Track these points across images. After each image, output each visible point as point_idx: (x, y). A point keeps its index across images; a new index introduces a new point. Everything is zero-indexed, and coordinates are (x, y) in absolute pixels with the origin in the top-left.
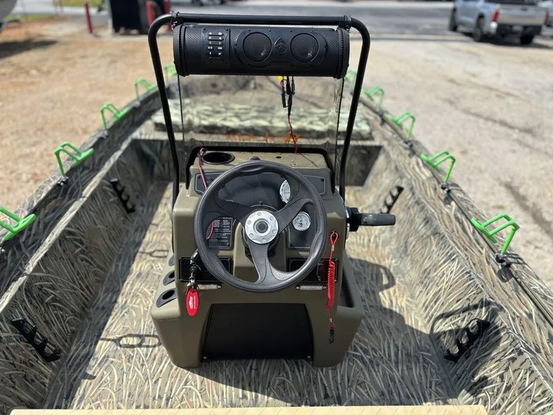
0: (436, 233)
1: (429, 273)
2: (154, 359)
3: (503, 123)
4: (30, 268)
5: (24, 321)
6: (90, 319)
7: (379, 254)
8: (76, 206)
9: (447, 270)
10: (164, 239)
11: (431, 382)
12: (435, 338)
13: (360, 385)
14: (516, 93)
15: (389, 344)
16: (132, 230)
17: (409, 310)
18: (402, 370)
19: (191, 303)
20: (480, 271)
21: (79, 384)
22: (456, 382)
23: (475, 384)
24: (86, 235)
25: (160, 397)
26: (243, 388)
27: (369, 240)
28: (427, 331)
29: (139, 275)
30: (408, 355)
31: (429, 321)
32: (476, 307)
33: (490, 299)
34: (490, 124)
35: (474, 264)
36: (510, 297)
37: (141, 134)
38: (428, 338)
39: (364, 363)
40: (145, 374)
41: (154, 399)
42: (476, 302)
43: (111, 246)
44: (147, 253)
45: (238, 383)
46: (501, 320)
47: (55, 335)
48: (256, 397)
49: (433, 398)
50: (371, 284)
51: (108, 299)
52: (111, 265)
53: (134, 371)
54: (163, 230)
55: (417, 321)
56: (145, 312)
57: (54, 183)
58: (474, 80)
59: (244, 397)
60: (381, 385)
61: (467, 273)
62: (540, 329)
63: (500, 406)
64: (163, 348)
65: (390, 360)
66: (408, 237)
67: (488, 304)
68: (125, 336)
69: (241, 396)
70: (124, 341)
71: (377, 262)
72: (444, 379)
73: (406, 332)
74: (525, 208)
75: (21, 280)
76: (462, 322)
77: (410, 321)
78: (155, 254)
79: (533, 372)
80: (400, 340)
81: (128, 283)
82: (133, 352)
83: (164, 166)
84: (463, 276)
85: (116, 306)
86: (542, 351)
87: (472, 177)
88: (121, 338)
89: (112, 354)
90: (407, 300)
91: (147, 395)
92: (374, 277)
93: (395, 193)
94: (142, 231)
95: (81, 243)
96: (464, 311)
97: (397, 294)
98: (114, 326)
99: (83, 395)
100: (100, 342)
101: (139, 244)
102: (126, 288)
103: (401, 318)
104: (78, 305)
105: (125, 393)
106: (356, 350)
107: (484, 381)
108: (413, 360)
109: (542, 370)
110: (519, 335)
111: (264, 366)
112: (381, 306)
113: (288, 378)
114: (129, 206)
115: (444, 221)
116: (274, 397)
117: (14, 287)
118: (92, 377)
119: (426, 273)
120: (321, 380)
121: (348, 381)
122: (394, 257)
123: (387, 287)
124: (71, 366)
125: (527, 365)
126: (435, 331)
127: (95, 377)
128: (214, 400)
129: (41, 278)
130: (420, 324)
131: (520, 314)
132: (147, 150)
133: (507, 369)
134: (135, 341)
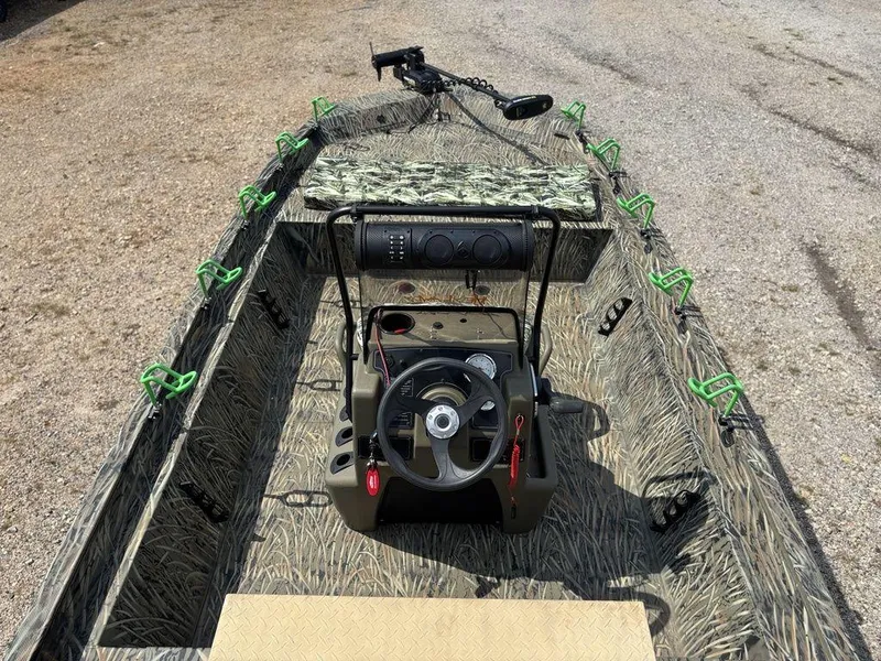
0: (661, 374)
1: (648, 423)
2: (326, 521)
3: (830, 135)
4: (188, 422)
5: (193, 484)
6: (250, 470)
7: (594, 390)
8: (223, 335)
9: (667, 423)
10: (327, 362)
11: (633, 554)
12: (647, 503)
13: (553, 555)
14: (864, 73)
15: (591, 509)
16: (285, 350)
17: (622, 464)
18: (603, 540)
19: (371, 483)
20: (702, 430)
21: (249, 547)
22: (661, 554)
23: (679, 560)
24: (238, 370)
25: (335, 562)
26: (424, 556)
27: (584, 367)
28: (637, 493)
29: (300, 414)
30: (613, 522)
31: (642, 482)
32: (690, 475)
33: (705, 469)
34: (809, 133)
35: (697, 421)
36: (729, 466)
37: (288, 214)
38: (639, 503)
39: (560, 530)
40: (317, 537)
41: (329, 564)
42: (691, 469)
43: (264, 376)
44: (308, 384)
45: (419, 549)
46: (712, 494)
47: (219, 492)
48: (438, 566)
49: (633, 573)
50: (578, 428)
51: (267, 446)
52: (266, 401)
53: (305, 533)
54: (324, 350)
55: (629, 480)
56: (311, 463)
57: (197, 307)
58: (798, 46)
59: (425, 565)
60: (576, 555)
61: (686, 432)
62: (752, 507)
63: (698, 587)
64: (333, 507)
65: (591, 528)
66: (630, 369)
67: (702, 475)
68: (291, 493)
69: (421, 564)
70: (290, 499)
71: (590, 399)
72: (649, 552)
73: (613, 494)
74: (830, 289)
75: (183, 436)
76: (675, 490)
77: (620, 481)
78: (317, 385)
79: (731, 556)
80: (606, 503)
81: (288, 425)
82: (302, 511)
83: (319, 257)
84: (682, 436)
85: (277, 454)
86: (748, 533)
87: (760, 236)
88: (287, 495)
89: (279, 514)
90: (622, 453)
91: (321, 560)
92: (584, 420)
93: (620, 306)
94: (297, 352)
95: (233, 380)
96: (678, 477)
97: (610, 444)
98: (278, 480)
99: (255, 558)
100: (265, 499)
101: (296, 371)
102: (286, 432)
103: (610, 476)
104: (237, 456)
105: (298, 557)
106: (552, 514)
107: (687, 559)
108: (617, 528)
109: (741, 555)
110: (727, 514)
111: (447, 532)
112: (588, 459)
113: (473, 545)
114: (281, 320)
115: (672, 358)
116: (458, 567)
117: (177, 446)
118: (261, 539)
119: (645, 422)
120: (510, 547)
121: (541, 551)
122: (613, 392)
123: (599, 434)
124: (238, 526)
125: (727, 548)
126: (648, 496)
127: (264, 539)
128: (393, 568)
129: (201, 432)
130: (632, 483)
131: (735, 487)
132: (297, 236)
133: (709, 549)
134: (302, 499)
